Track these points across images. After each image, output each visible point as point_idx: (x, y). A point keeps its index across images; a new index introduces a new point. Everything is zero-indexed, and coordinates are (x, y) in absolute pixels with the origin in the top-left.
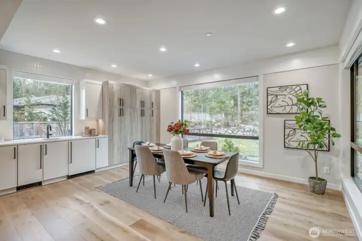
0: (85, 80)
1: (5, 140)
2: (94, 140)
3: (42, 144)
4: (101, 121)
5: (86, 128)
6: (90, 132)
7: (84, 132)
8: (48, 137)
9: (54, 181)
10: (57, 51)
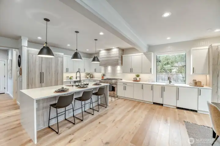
0: (193, 49)
1: (152, 82)
2: (197, 89)
3: (162, 86)
4: (208, 76)
5: (194, 80)
6: (196, 84)
7: (192, 83)
8: (170, 83)
9: (169, 107)
10: (168, 38)
